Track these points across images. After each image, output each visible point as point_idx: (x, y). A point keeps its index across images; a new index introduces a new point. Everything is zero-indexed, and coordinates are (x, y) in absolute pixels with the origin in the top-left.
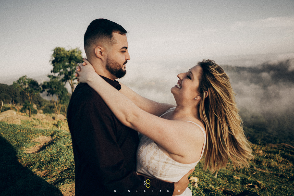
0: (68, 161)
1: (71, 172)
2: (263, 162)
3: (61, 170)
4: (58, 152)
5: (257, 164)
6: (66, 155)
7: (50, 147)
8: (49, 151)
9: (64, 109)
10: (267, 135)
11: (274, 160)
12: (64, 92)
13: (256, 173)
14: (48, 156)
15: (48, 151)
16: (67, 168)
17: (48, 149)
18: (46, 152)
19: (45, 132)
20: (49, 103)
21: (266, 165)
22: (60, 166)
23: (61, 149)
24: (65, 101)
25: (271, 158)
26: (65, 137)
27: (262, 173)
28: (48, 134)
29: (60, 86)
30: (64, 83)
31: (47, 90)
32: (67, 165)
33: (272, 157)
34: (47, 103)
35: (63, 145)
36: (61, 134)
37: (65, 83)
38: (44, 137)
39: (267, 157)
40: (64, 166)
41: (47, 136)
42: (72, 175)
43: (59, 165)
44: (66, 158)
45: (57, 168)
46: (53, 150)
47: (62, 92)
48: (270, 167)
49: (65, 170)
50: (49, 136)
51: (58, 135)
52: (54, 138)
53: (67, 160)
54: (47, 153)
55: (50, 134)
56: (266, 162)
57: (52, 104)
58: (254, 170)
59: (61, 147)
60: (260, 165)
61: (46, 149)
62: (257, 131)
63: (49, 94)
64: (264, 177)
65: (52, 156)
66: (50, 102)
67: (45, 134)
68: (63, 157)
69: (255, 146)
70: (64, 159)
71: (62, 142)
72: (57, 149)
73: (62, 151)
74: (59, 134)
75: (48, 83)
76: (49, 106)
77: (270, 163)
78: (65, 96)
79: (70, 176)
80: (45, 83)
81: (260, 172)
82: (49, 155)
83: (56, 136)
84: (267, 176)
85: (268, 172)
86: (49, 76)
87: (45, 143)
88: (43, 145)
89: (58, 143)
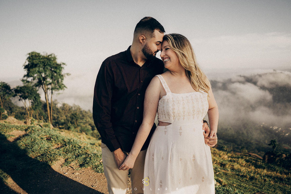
0: (42, 149)
1: (44, 157)
2: (227, 165)
3: (35, 156)
4: (32, 142)
5: (221, 166)
6: (40, 144)
7: (24, 138)
8: (24, 141)
9: (36, 116)
10: (236, 146)
11: (237, 164)
12: (36, 97)
13: (219, 173)
14: (23, 146)
15: (22, 141)
16: (41, 154)
17: (22, 140)
18: (20, 143)
19: (19, 127)
20: (21, 110)
21: (230, 167)
22: (35, 153)
23: (35, 140)
24: (37, 107)
25: (234, 161)
26: (39, 131)
27: (225, 173)
28: (22, 129)
29: (32, 91)
30: (37, 88)
31: (20, 94)
32: (41, 152)
33: (236, 161)
34: (18, 109)
35: (37, 137)
36: (35, 129)
37: (39, 88)
38: (18, 131)
39: (231, 161)
40: (38, 153)
41: (21, 131)
42: (45, 159)
43: (33, 152)
44: (40, 146)
45: (31, 154)
46: (28, 141)
47: (35, 97)
48: (233, 169)
49: (39, 156)
50: (23, 130)
51: (32, 130)
52: (28, 132)
53: (40, 148)
54: (22, 143)
55: (25, 129)
56: (230, 165)
57: (24, 111)
58: (217, 171)
59: (35, 138)
60: (224, 167)
61: (20, 140)
62: (226, 142)
63: (22, 98)
64: (226, 176)
65: (26, 146)
66: (21, 108)
67: (20, 129)
68: (37, 145)
69: (221, 153)
70: (38, 147)
71: (36, 134)
72: (32, 140)
73: (36, 142)
74: (34, 129)
75: (21, 88)
76: (20, 113)
77: (233, 166)
78: (38, 102)
79: (43, 160)
80: (18, 87)
81: (223, 172)
82: (24, 144)
83: (30, 131)
84: (229, 176)
85: (230, 173)
86: (23, 81)
87: (20, 136)
88: (17, 138)
89: (33, 135)
